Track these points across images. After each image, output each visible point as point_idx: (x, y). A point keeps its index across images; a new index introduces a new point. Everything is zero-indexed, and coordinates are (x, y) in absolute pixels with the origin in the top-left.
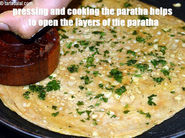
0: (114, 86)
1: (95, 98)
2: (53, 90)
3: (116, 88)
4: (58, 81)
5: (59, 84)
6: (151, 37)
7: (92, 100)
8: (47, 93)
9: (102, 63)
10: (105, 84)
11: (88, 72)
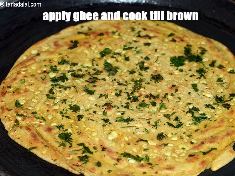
0: (113, 57)
1: (133, 48)
2: (177, 58)
3: (111, 55)
4: (173, 66)
5: (171, 63)
6: (61, 113)
7: (135, 47)
8: (183, 55)
9: (125, 83)
10: (122, 61)
11: (140, 74)
